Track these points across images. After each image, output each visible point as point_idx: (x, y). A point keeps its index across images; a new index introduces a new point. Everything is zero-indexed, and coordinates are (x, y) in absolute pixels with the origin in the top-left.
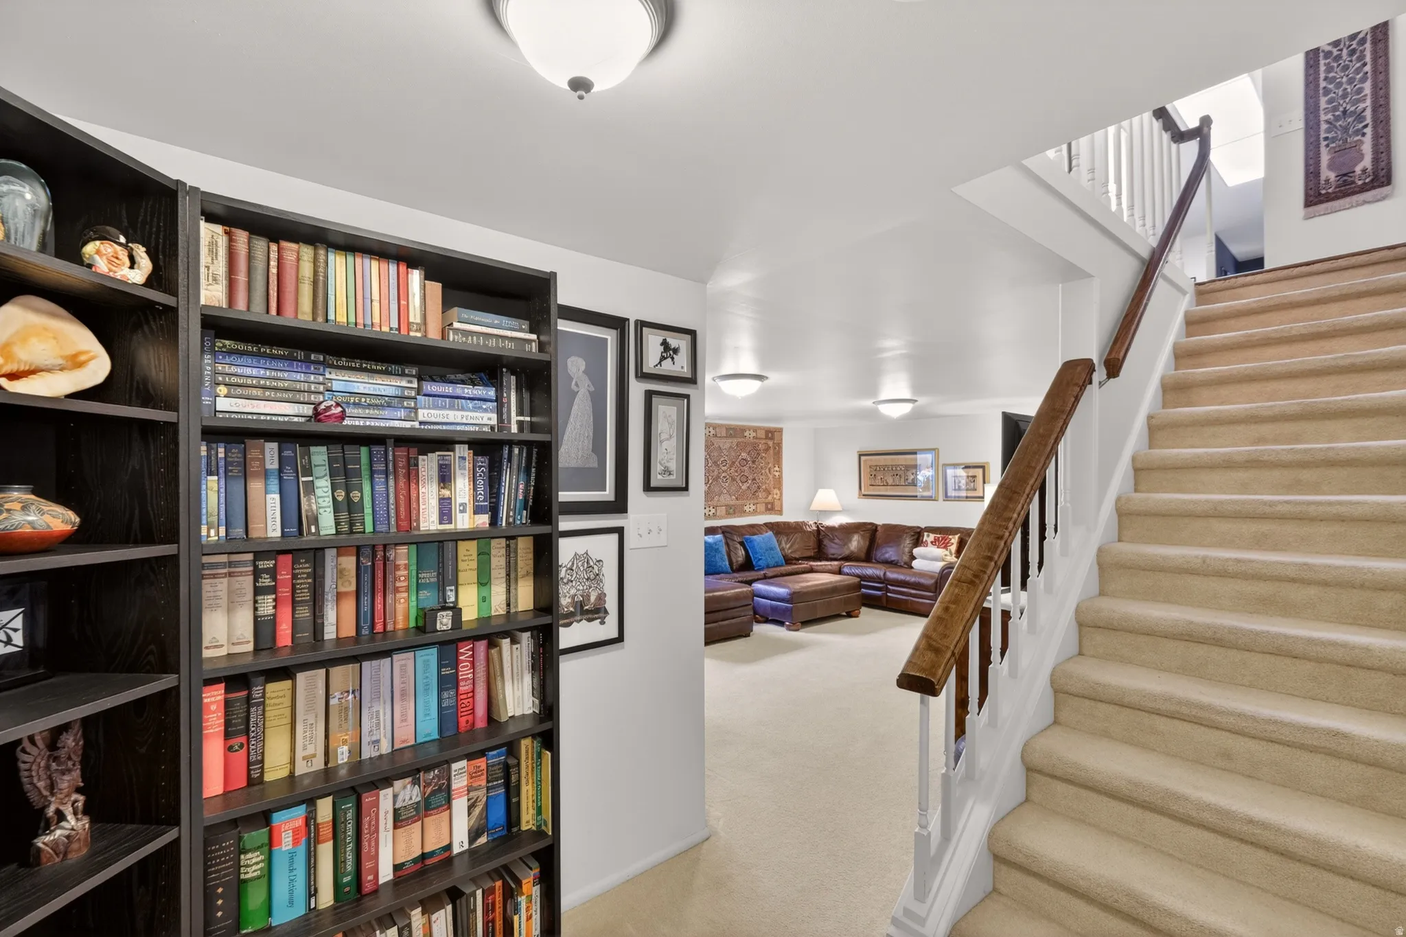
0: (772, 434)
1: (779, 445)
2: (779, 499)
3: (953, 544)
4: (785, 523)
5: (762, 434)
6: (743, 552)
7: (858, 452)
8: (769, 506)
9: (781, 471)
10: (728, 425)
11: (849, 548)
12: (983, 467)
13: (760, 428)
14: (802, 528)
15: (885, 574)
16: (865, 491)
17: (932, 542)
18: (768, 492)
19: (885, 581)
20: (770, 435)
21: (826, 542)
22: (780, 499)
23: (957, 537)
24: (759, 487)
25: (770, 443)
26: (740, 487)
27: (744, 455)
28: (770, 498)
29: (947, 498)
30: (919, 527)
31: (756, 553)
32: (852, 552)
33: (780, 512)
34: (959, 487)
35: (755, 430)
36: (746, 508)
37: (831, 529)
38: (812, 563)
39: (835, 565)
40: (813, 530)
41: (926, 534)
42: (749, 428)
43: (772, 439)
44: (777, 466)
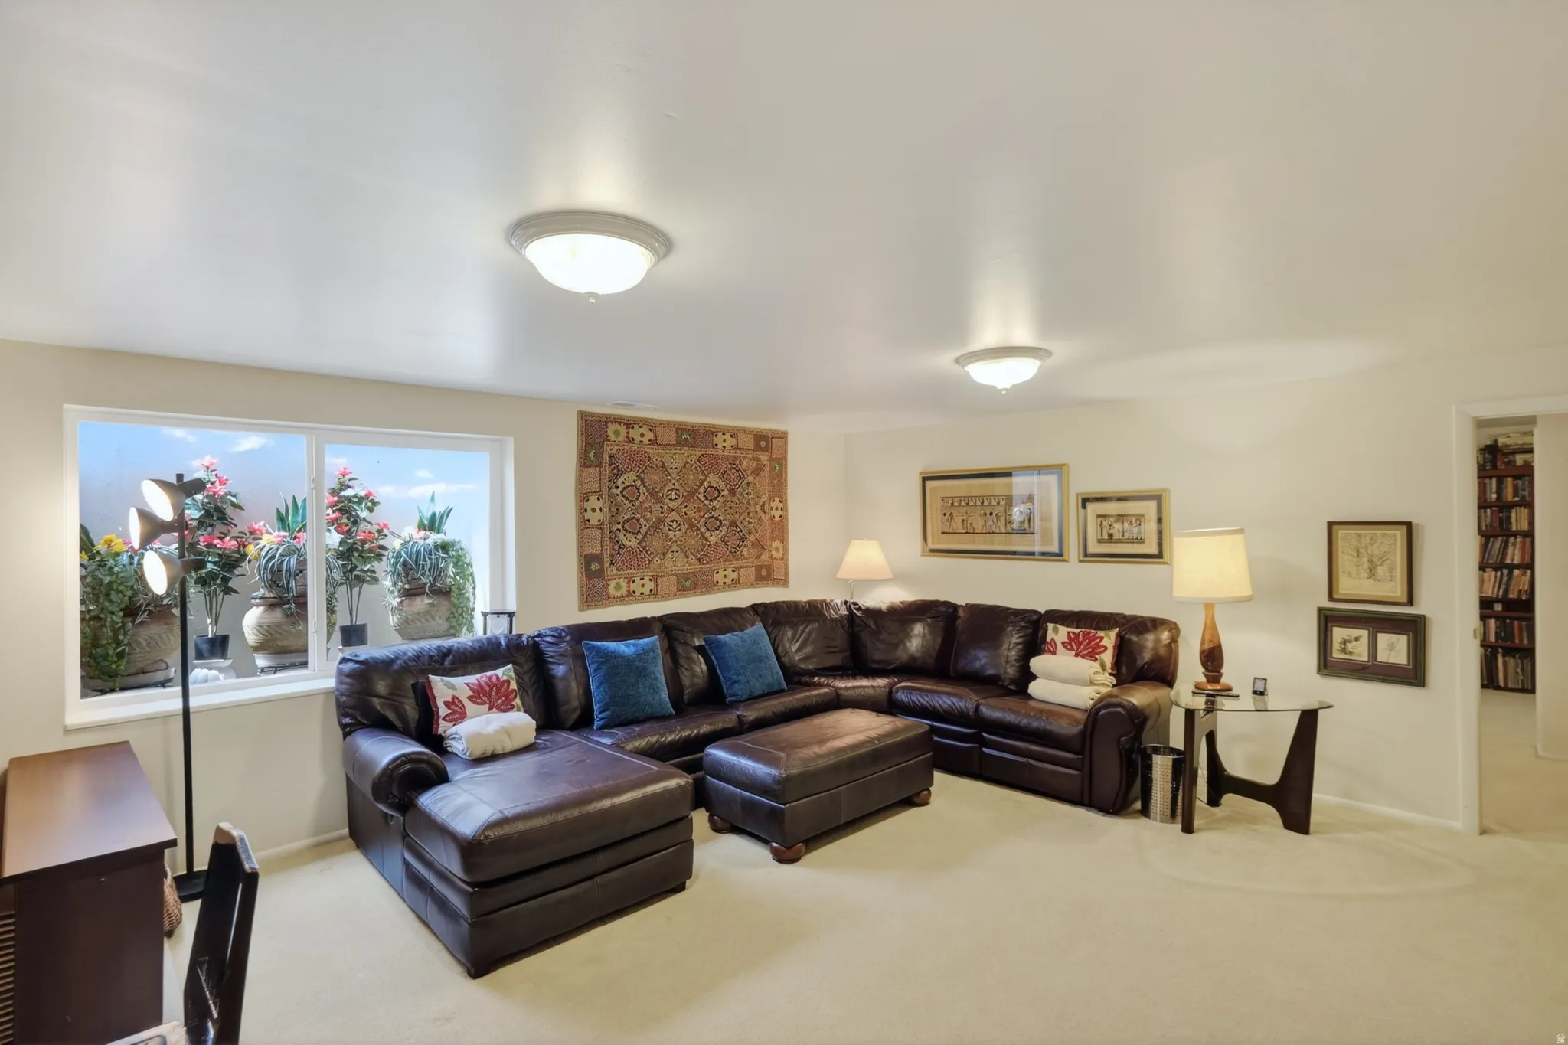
0: (767, 442)
1: (781, 462)
2: (782, 559)
3: (1106, 648)
4: (788, 604)
5: (748, 442)
6: (704, 667)
7: (921, 473)
8: (764, 573)
9: (784, 509)
10: (680, 423)
11: (906, 649)
12: (1158, 498)
13: (744, 431)
14: (821, 613)
15: (977, 708)
16: (933, 543)
17: (1063, 643)
18: (760, 546)
19: (979, 723)
20: (763, 443)
21: (865, 637)
22: (784, 559)
23: (1113, 633)
24: (743, 539)
25: (764, 458)
26: (707, 540)
27: (713, 479)
28: (765, 557)
29: (1087, 556)
30: (1036, 612)
31: (729, 669)
32: (913, 658)
33: (784, 582)
34: (1111, 535)
35: (734, 433)
36: (718, 577)
37: (873, 613)
38: (840, 684)
39: (879, 687)
40: (842, 616)
41: (1050, 626)
42: (723, 430)
43: (767, 449)
44: (777, 500)
